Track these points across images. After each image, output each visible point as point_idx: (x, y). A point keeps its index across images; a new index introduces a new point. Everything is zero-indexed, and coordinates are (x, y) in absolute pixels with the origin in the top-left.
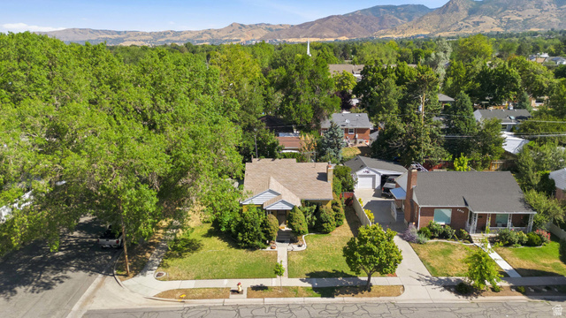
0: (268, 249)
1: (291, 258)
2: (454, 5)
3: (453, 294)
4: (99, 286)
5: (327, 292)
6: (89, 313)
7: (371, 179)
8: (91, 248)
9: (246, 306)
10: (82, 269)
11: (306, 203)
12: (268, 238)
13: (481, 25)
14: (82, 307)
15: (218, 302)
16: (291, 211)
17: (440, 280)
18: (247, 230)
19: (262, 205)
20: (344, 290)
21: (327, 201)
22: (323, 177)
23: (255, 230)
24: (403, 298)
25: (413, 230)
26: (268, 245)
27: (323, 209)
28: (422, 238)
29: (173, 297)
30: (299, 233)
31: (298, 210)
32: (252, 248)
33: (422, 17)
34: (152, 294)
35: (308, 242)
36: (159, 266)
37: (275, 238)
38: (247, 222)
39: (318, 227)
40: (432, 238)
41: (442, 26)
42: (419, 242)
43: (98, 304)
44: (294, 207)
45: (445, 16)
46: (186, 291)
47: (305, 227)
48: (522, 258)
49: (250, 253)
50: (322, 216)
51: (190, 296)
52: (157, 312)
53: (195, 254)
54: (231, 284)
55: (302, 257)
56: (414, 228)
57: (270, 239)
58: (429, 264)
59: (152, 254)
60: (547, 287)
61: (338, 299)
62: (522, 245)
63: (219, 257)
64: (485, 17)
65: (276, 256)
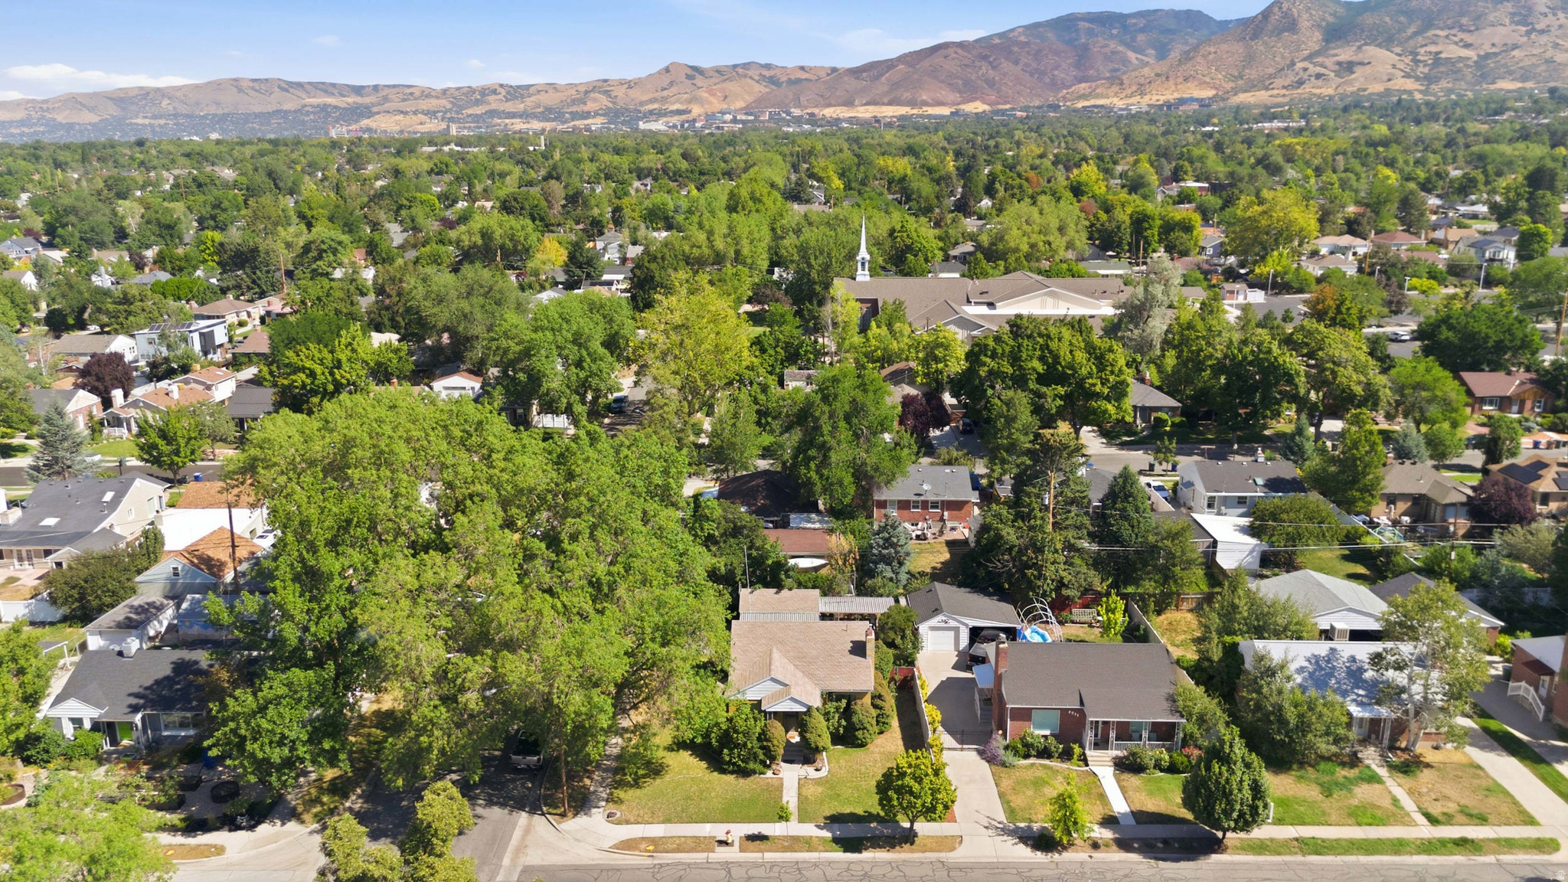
0: (769, 774)
1: (804, 792)
2: (1286, 15)
3: (1029, 849)
4: (527, 830)
5: (851, 845)
6: (527, 870)
7: (952, 634)
8: (495, 766)
9: (739, 864)
10: (496, 804)
11: (829, 696)
12: (769, 758)
13: (1359, 71)
14: (514, 860)
15: (699, 857)
16: (805, 713)
17: (1018, 828)
18: (737, 746)
19: (760, 702)
20: (877, 842)
21: (865, 694)
22: (859, 649)
23: (749, 745)
24: (960, 855)
25: (998, 742)
26: (769, 767)
27: (857, 707)
28: (1009, 757)
29: (636, 848)
30: (817, 750)
31: (815, 714)
32: (745, 773)
33: (1195, 49)
34: (606, 845)
35: (833, 761)
36: (607, 801)
37: (780, 758)
38: (736, 732)
39: (848, 736)
40: (1027, 756)
41: (1252, 73)
42: (1004, 765)
43: (534, 857)
44: (809, 708)
45: (1259, 46)
46: (653, 841)
47: (826, 740)
48: (1151, 794)
49: (741, 781)
50: (855, 719)
51: (661, 848)
52: (617, 869)
53: (658, 781)
54: (718, 830)
55: (820, 789)
56: (1000, 738)
57: (773, 759)
58: (1008, 802)
59: (592, 779)
60: (1165, 842)
61: (867, 855)
62: (1162, 771)
63: (695, 788)
64: (1372, 51)
65: (780, 788)
